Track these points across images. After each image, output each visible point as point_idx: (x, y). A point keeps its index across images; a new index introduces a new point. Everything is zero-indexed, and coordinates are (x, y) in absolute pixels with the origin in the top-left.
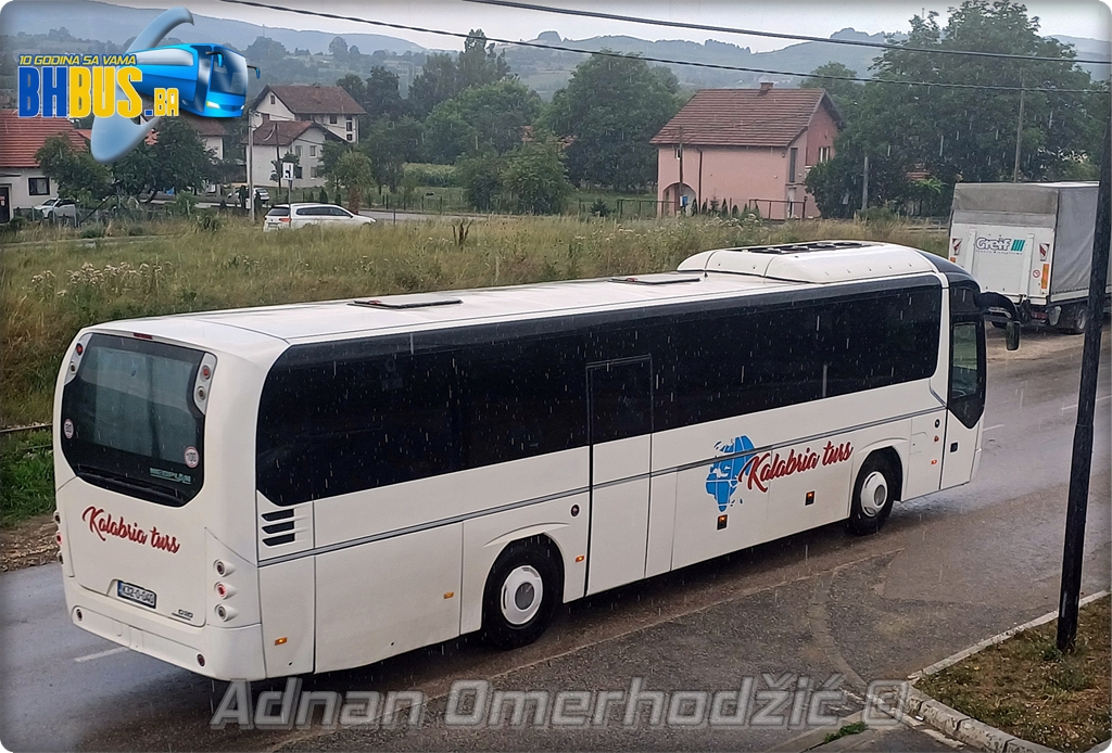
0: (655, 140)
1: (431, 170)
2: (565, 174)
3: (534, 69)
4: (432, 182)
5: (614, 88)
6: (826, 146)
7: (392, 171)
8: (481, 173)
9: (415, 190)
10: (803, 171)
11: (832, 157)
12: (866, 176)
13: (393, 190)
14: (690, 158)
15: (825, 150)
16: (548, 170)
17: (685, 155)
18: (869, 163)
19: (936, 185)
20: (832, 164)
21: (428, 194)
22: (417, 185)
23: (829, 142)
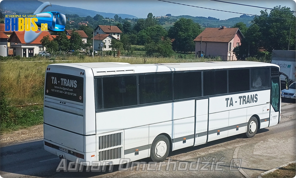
0: (195, 40)
1: (138, 47)
2: (172, 48)
3: (165, 23)
4: (139, 50)
5: (184, 27)
7: (128, 47)
8: (151, 48)
10: (232, 48)
11: (240, 45)
12: (249, 50)
13: (128, 51)
15: (238, 43)
16: (167, 47)
17: (202, 44)
19: (267, 53)
21: (137, 53)
22: (134, 50)
23: (239, 41)
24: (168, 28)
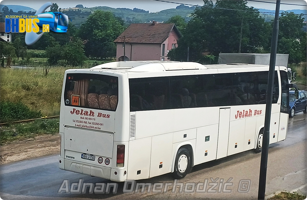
0: (115, 41)
1: (37, 52)
2: (84, 53)
3: (74, 18)
4: (37, 56)
5: (101, 24)
6: (174, 43)
7: (23, 52)
8: (54, 53)
9: (31, 58)
10: (167, 52)
11: (177, 47)
12: (188, 54)
13: (23, 59)
14: (128, 47)
15: (174, 44)
16: (78, 52)
17: (126, 46)
18: (190, 49)
19: (213, 57)
20: (176, 49)
21: (35, 60)
22: (31, 57)
23: (176, 42)
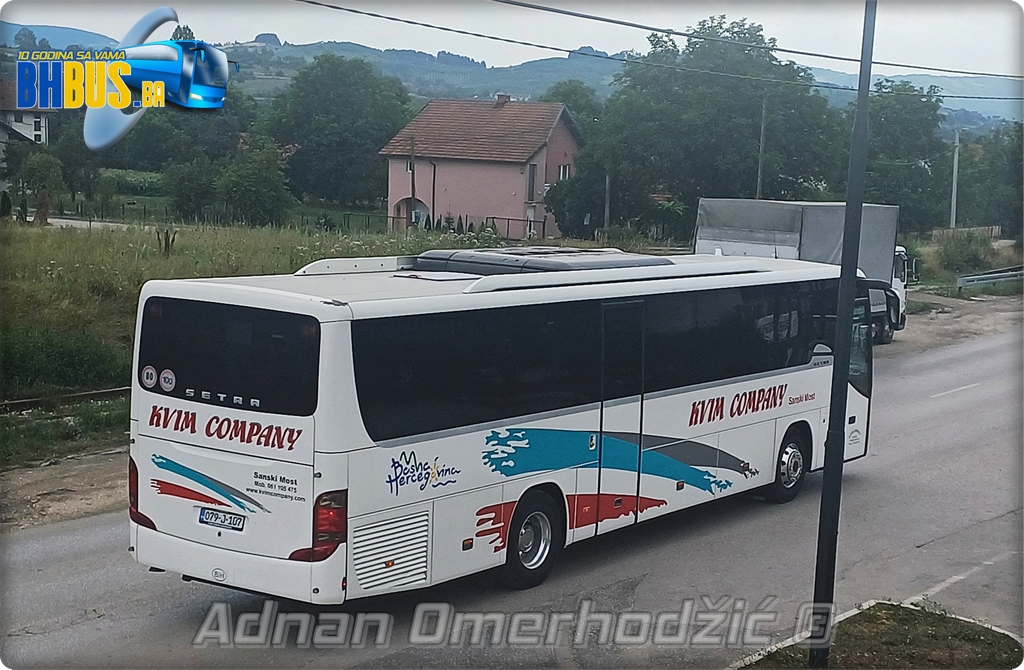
0: (385, 151)
2: (285, 184)
3: (252, 74)
4: (135, 190)
6: (566, 163)
7: (87, 176)
8: (191, 181)
9: (114, 198)
10: (543, 188)
11: (573, 174)
12: (608, 196)
14: (423, 171)
15: (565, 167)
16: (266, 180)
17: (417, 168)
18: (610, 182)
19: (680, 208)
20: (572, 182)
21: (129, 204)
22: (116, 194)
24: (269, 96)
